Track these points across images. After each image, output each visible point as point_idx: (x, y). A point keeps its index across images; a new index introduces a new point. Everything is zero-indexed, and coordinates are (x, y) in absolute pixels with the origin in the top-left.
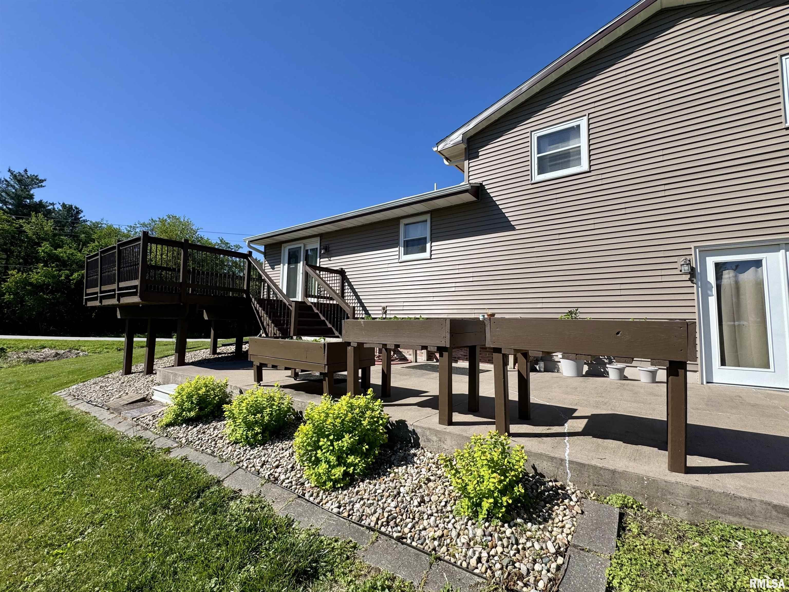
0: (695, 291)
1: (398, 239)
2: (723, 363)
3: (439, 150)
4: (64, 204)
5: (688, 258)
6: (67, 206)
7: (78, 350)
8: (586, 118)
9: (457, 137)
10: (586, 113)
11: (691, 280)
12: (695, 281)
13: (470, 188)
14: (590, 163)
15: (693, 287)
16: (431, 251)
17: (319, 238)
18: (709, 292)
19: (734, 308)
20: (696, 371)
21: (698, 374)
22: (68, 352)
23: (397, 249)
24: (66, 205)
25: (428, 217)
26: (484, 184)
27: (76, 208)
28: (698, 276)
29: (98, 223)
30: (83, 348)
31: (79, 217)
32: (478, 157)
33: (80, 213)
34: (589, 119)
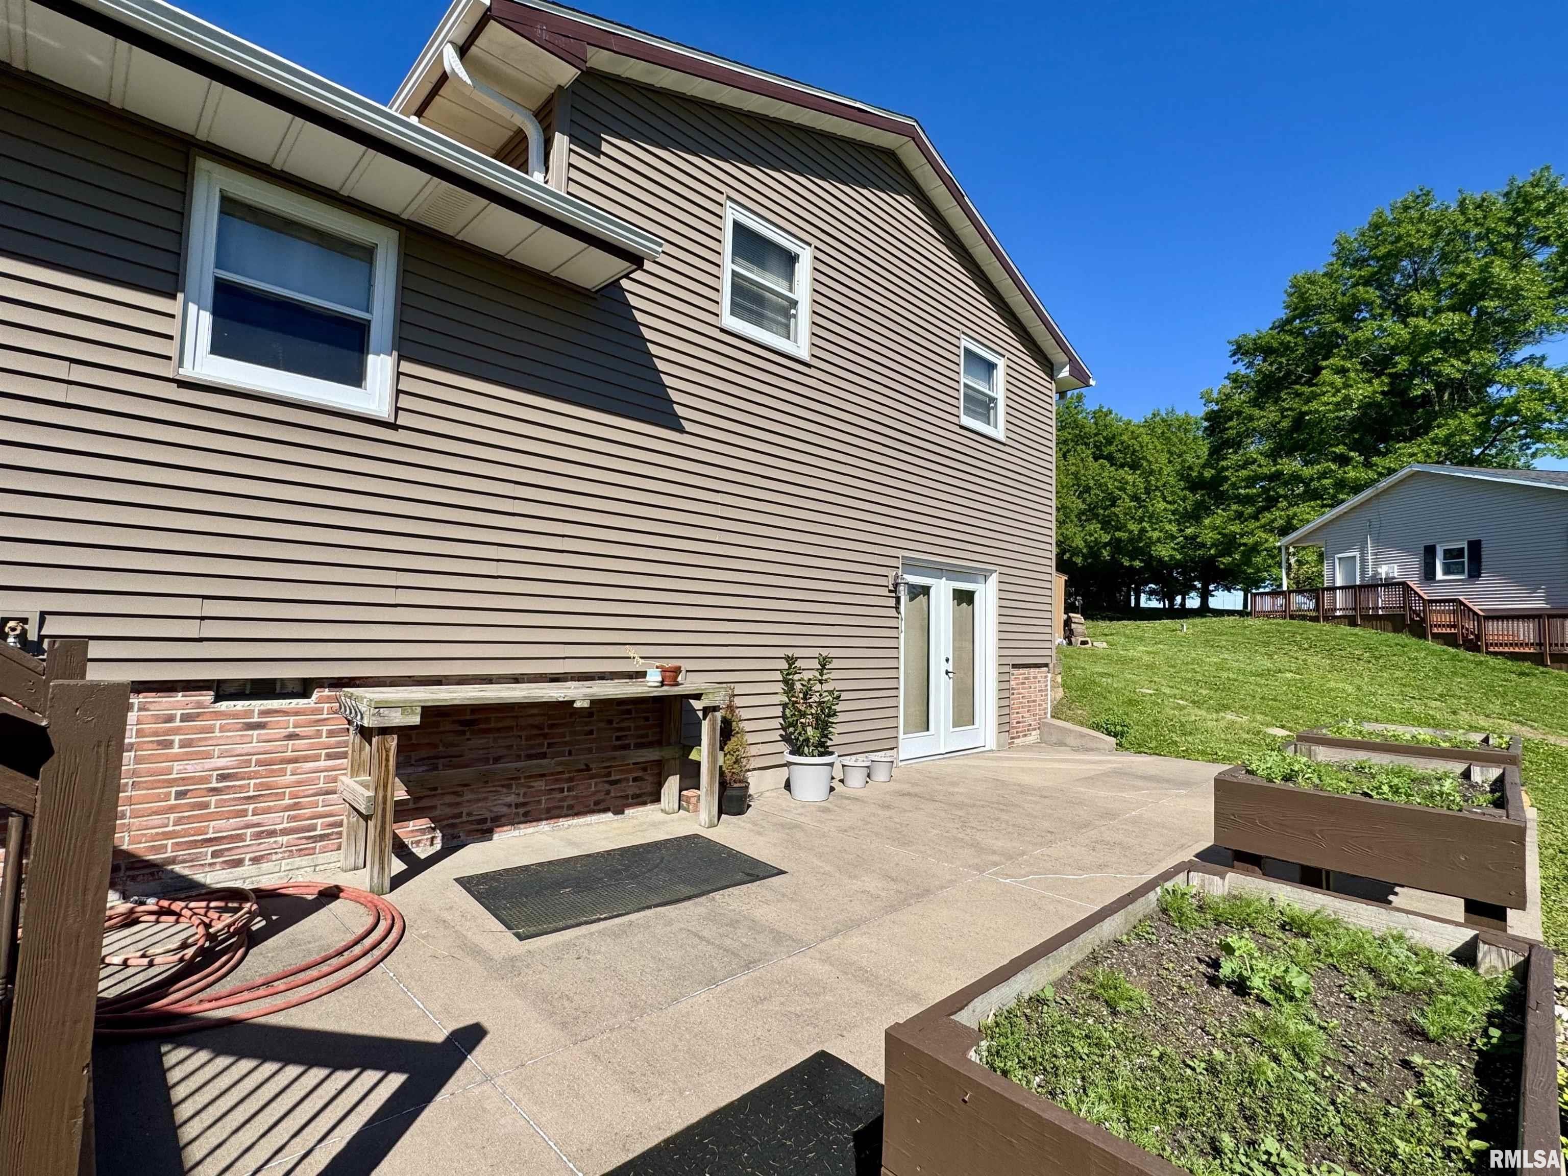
8: (810, 252)
10: (812, 241)
11: (896, 607)
14: (811, 350)
15: (898, 618)
16: (396, 393)
28: (901, 603)
34: (814, 258)
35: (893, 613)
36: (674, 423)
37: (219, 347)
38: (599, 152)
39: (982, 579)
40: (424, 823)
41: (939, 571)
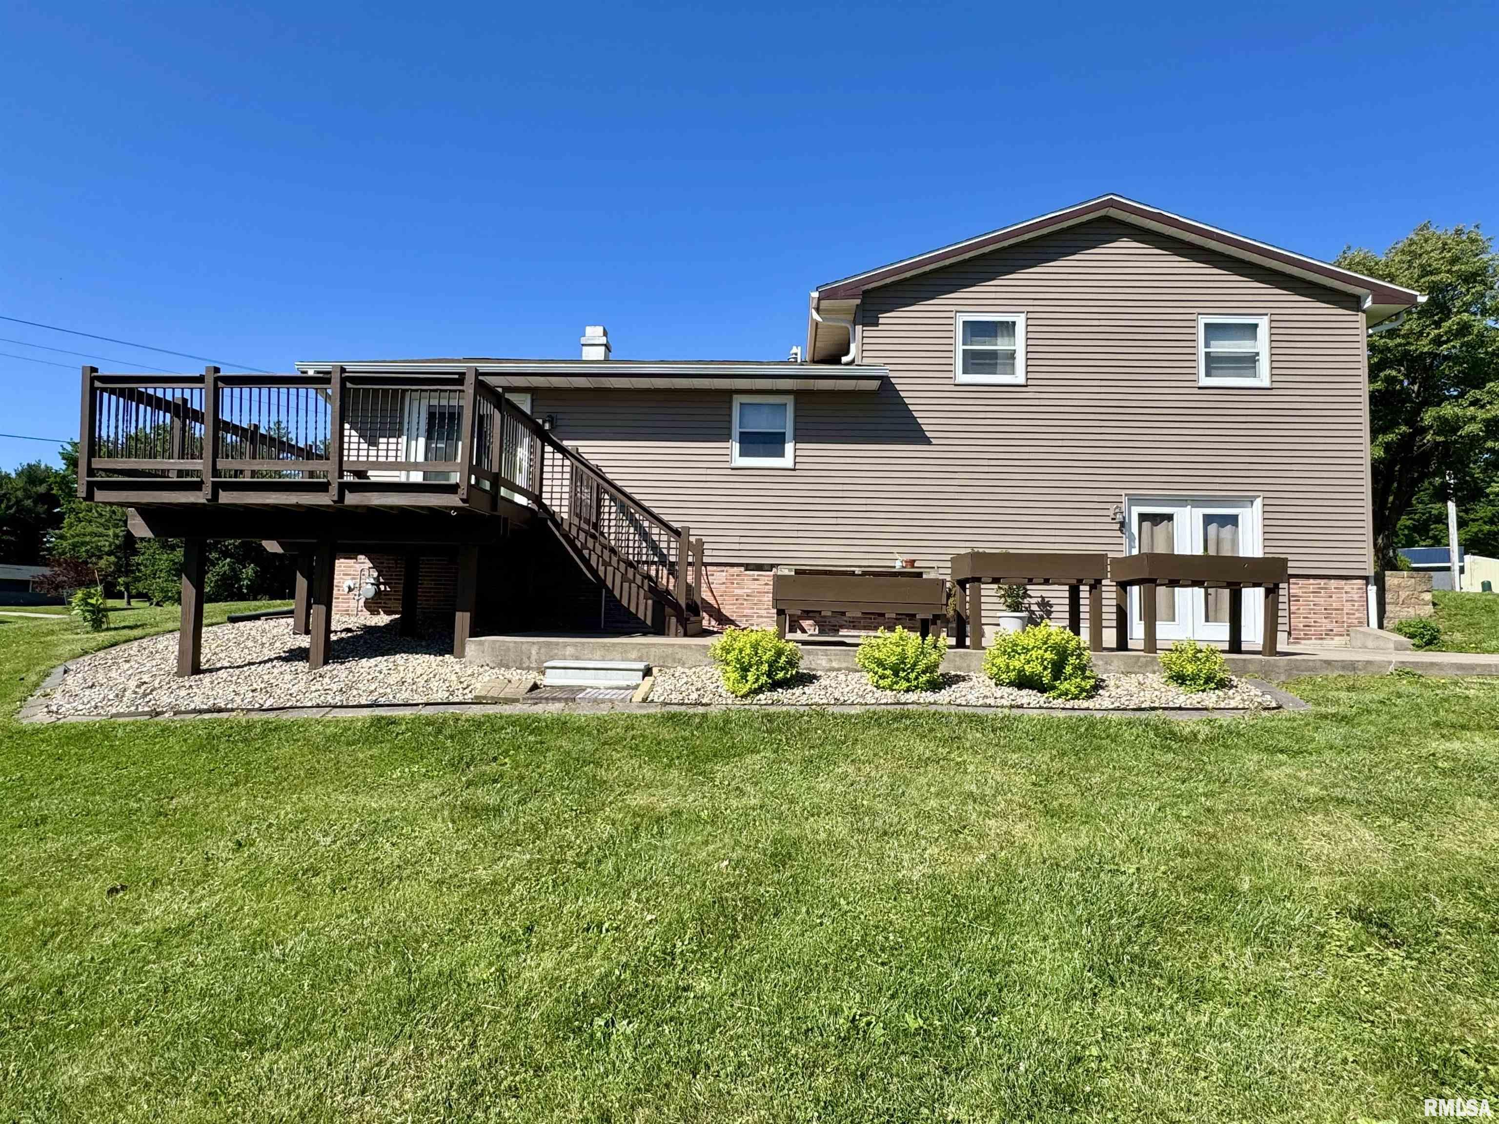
1: (728, 428)
5: (1120, 505)
8: (1023, 316)
10: (1024, 309)
11: (1120, 529)
12: (1124, 531)
14: (1028, 376)
15: (1122, 537)
16: (795, 457)
17: (528, 393)
23: (725, 445)
25: (788, 398)
28: (1127, 527)
34: (1028, 319)
35: (1119, 534)
36: (927, 441)
37: (742, 454)
38: (877, 325)
39: (1249, 504)
40: (811, 622)
41: (1181, 502)
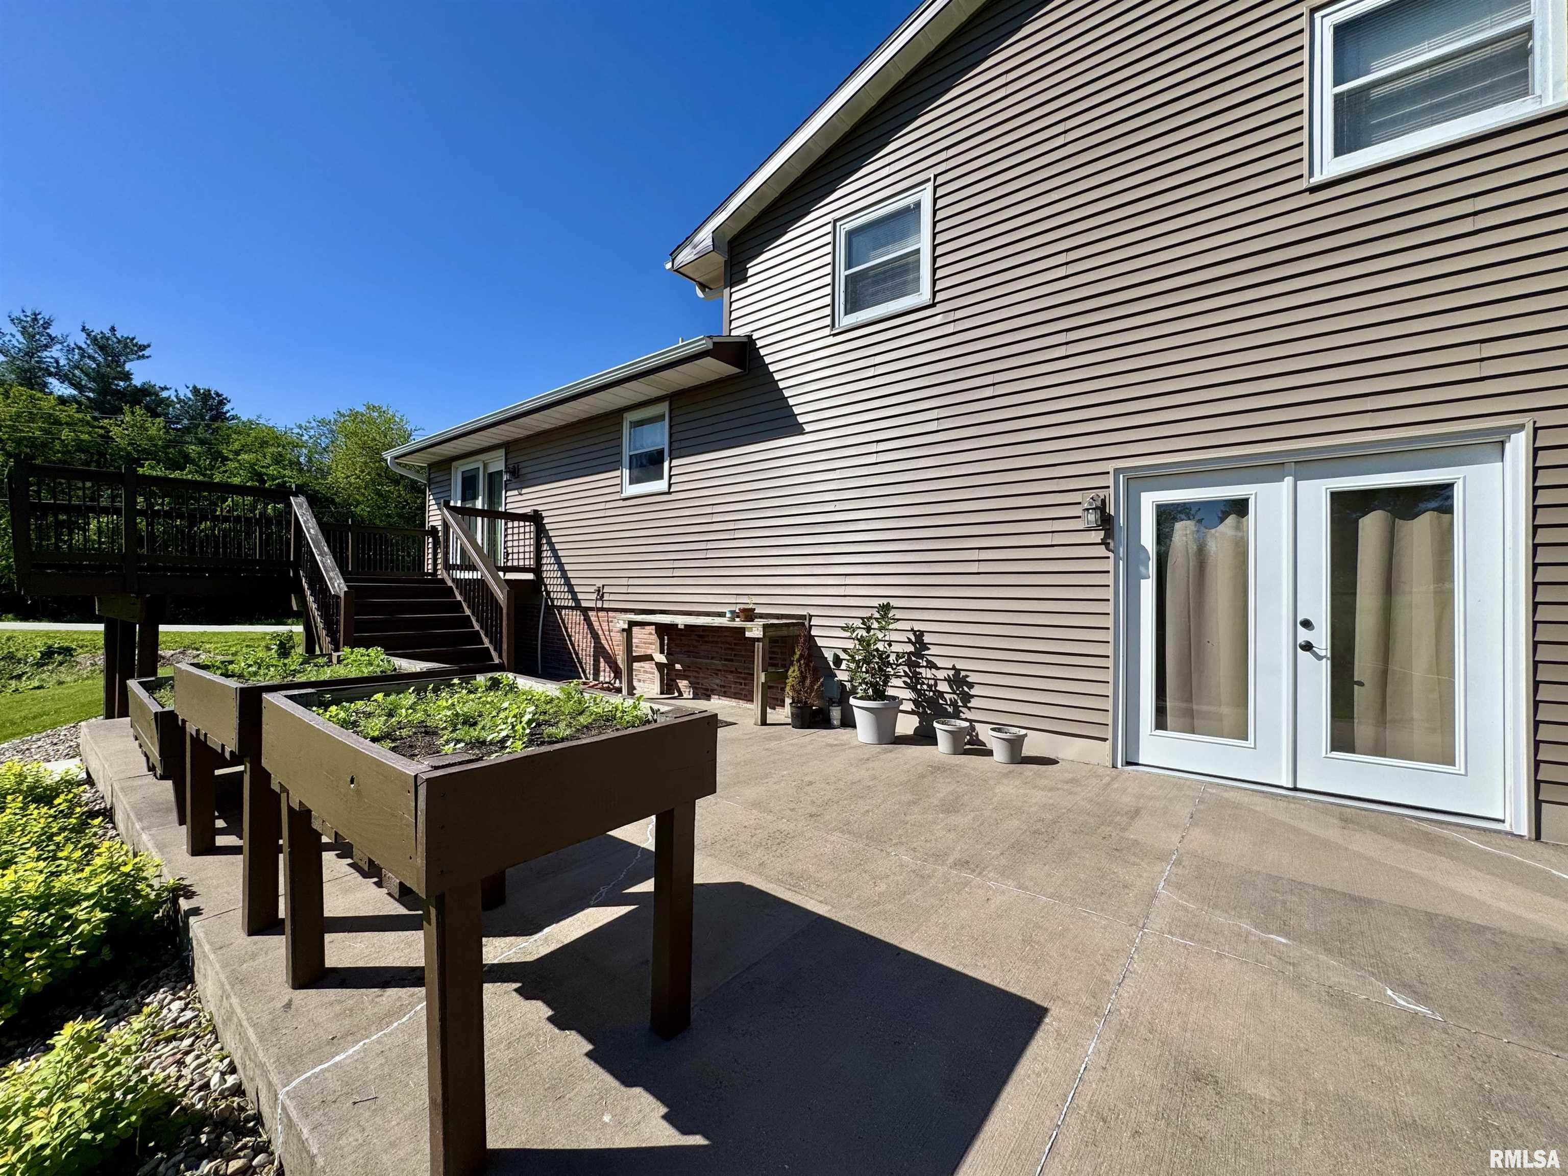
0: (1111, 568)
1: (620, 453)
2: (1161, 724)
3: (675, 267)
4: (195, 387)
5: (1102, 493)
6: (202, 391)
7: (198, 650)
8: (929, 186)
9: (705, 237)
10: (930, 174)
11: (1104, 543)
12: (1112, 545)
13: (711, 347)
14: (934, 287)
15: (1108, 558)
16: (670, 477)
17: (504, 450)
18: (1142, 569)
19: (1192, 605)
20: (1105, 740)
21: (1108, 745)
22: (180, 653)
23: (618, 473)
24: (198, 390)
25: (663, 408)
26: (754, 337)
27: (218, 395)
28: (1121, 535)
29: (251, 422)
30: (208, 646)
31: (224, 410)
32: (745, 279)
33: (225, 404)
34: (935, 188)
35: (1101, 551)
36: (800, 429)
37: (632, 481)
41: (1267, 469)
